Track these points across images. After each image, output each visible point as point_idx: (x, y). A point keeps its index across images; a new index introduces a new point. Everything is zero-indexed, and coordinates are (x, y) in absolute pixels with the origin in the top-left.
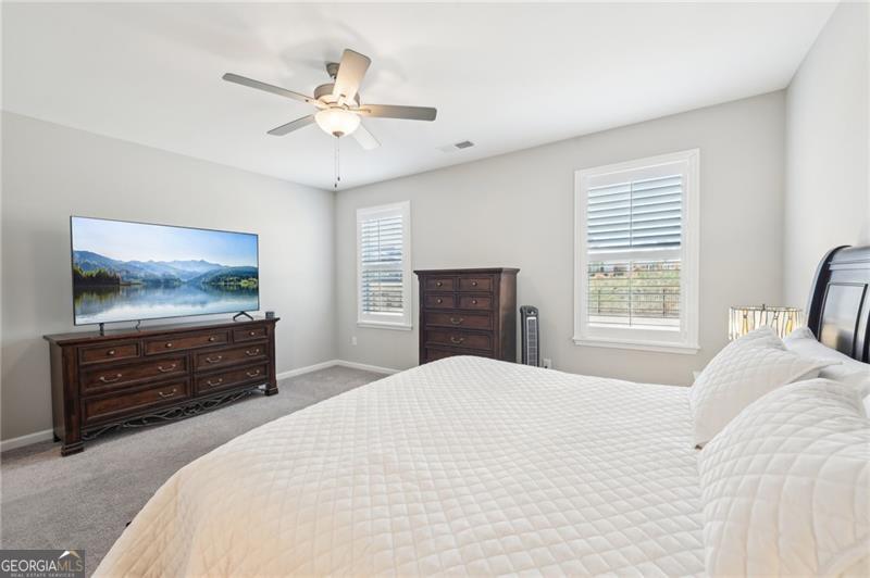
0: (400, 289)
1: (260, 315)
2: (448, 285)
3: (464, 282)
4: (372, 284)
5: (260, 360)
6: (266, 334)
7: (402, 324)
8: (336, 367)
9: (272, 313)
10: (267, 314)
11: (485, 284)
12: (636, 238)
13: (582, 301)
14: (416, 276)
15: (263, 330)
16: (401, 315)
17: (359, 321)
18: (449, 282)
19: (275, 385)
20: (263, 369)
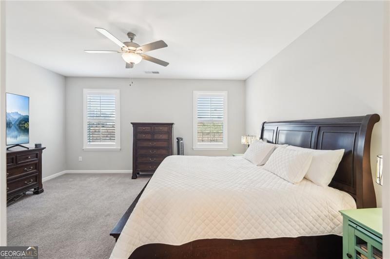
0: (114, 131)
1: (31, 146)
2: (148, 129)
3: (156, 128)
4: (91, 128)
5: (33, 173)
6: (37, 157)
7: (115, 148)
8: (66, 174)
9: (40, 145)
10: (36, 145)
11: (166, 129)
12: (212, 115)
13: (196, 135)
14: (132, 125)
15: (35, 155)
16: (114, 143)
17: (84, 148)
18: (149, 128)
19: (42, 187)
20: (34, 179)
